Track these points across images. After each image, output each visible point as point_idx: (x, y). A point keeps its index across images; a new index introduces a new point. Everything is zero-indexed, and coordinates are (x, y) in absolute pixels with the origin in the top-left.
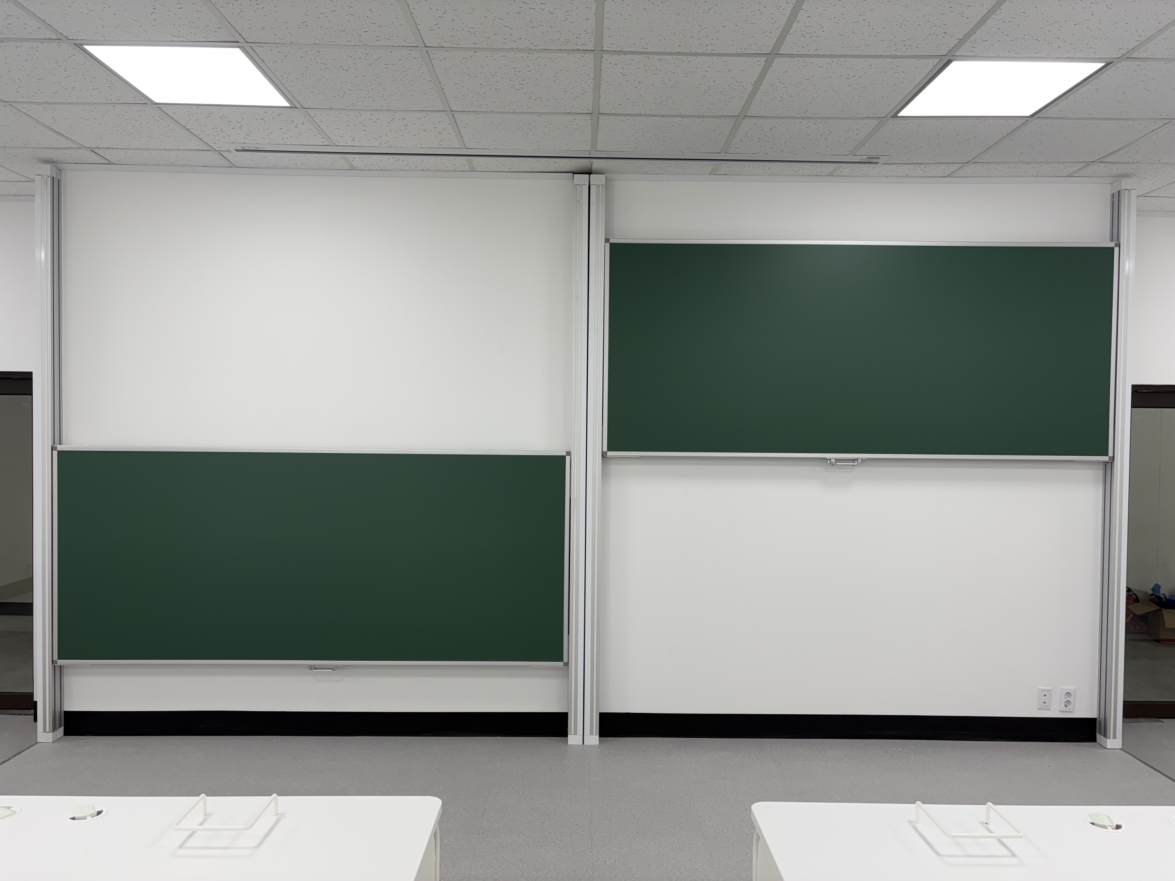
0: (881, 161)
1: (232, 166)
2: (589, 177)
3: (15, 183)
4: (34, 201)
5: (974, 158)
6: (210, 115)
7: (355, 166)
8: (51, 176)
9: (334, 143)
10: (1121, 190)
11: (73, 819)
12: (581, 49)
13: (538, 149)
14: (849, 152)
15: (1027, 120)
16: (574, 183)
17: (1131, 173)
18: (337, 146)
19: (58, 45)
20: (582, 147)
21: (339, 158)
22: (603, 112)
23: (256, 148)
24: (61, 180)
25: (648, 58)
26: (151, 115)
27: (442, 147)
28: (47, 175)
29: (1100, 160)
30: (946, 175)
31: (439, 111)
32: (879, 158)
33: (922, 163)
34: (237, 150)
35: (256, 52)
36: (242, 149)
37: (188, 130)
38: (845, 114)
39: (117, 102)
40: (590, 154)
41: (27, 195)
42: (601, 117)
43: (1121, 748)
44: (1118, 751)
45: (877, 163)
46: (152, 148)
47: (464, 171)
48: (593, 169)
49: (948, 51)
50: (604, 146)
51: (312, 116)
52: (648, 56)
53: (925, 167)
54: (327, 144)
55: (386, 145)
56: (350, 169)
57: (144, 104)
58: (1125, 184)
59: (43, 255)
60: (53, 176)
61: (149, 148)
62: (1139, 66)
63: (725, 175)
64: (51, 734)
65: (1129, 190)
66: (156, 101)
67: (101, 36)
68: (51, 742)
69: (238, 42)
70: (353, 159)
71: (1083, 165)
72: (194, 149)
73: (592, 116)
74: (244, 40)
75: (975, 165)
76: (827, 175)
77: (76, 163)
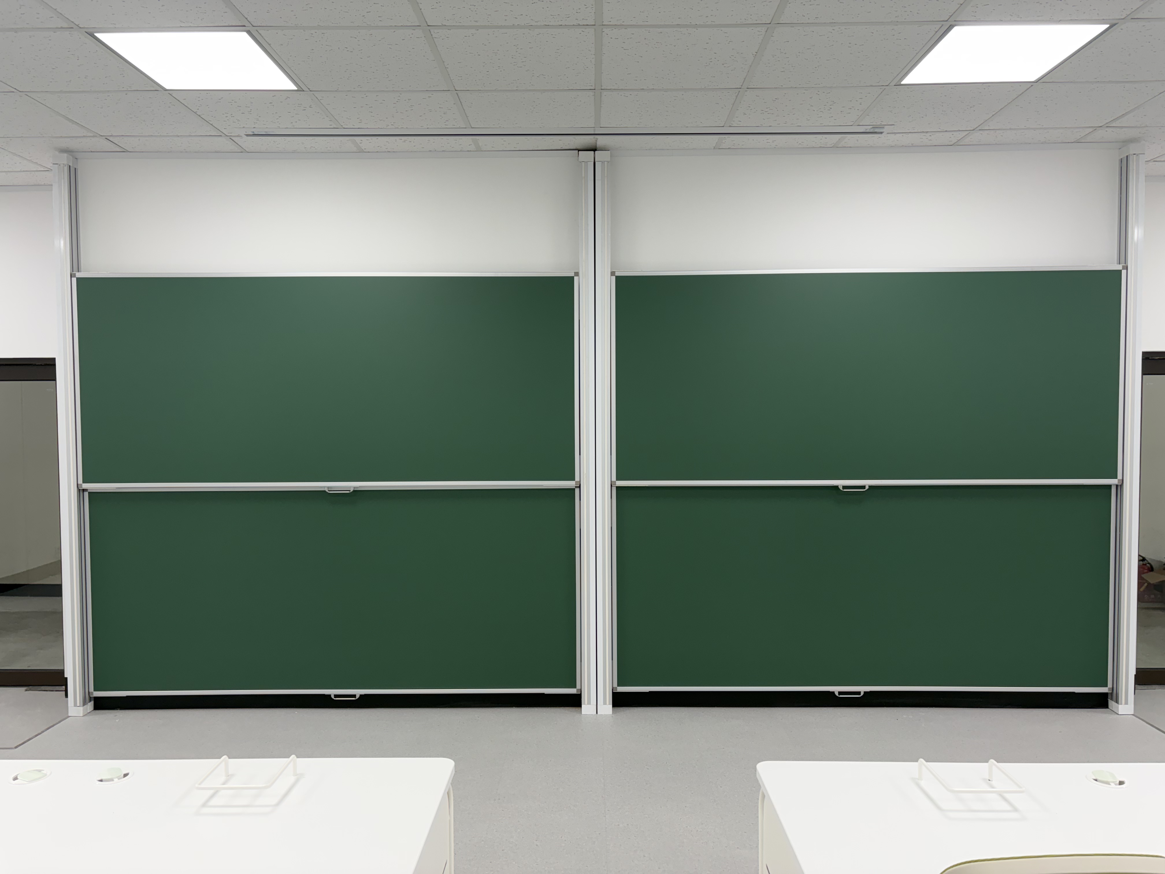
0: (886, 130)
1: (243, 151)
2: (594, 154)
3: (33, 173)
4: (52, 190)
5: (979, 126)
6: (220, 101)
7: (363, 148)
8: (68, 165)
9: (342, 126)
10: (1129, 155)
11: (101, 781)
12: (582, 24)
13: (542, 127)
14: (853, 122)
15: (1032, 86)
16: (580, 160)
17: (1139, 138)
18: (344, 128)
19: (70, 34)
20: (587, 124)
21: (347, 140)
22: (606, 88)
23: (266, 132)
24: (77, 169)
25: (648, 31)
26: (163, 102)
27: (447, 127)
28: (63, 164)
29: (1107, 125)
30: (952, 143)
31: (443, 90)
32: (883, 128)
33: (927, 131)
34: (247, 135)
35: (262, 35)
36: (252, 133)
37: (199, 116)
38: (848, 84)
39: (129, 89)
40: (594, 131)
41: (46, 184)
42: (605, 93)
43: (1133, 714)
44: (1130, 716)
45: (881, 133)
46: (164, 135)
47: (470, 151)
48: (598, 146)
49: (950, 17)
50: (609, 123)
51: (319, 99)
52: (648, 29)
53: (931, 136)
54: (335, 126)
55: (393, 127)
56: (358, 151)
57: (156, 90)
58: (1132, 149)
59: (62, 242)
60: (70, 165)
61: (162, 135)
62: (1145, 27)
63: (729, 148)
64: (81, 708)
65: (1137, 155)
66: (167, 88)
67: (112, 24)
68: (82, 715)
69: (245, 26)
70: (361, 142)
71: (1091, 130)
72: (206, 135)
73: (595, 92)
74: (250, 23)
75: (981, 132)
76: (831, 146)
77: (92, 152)
